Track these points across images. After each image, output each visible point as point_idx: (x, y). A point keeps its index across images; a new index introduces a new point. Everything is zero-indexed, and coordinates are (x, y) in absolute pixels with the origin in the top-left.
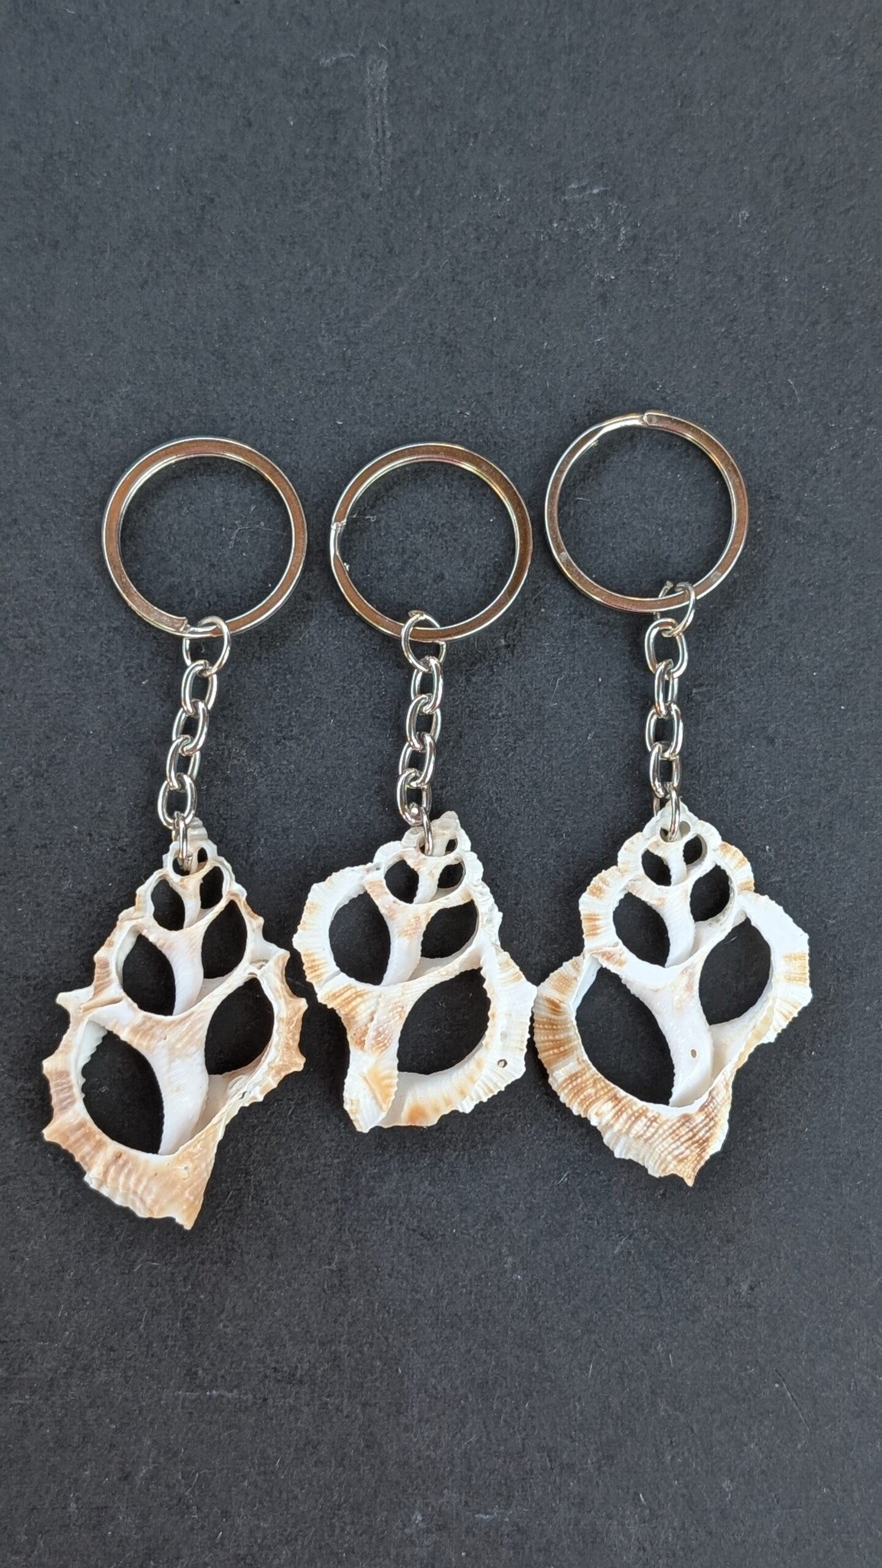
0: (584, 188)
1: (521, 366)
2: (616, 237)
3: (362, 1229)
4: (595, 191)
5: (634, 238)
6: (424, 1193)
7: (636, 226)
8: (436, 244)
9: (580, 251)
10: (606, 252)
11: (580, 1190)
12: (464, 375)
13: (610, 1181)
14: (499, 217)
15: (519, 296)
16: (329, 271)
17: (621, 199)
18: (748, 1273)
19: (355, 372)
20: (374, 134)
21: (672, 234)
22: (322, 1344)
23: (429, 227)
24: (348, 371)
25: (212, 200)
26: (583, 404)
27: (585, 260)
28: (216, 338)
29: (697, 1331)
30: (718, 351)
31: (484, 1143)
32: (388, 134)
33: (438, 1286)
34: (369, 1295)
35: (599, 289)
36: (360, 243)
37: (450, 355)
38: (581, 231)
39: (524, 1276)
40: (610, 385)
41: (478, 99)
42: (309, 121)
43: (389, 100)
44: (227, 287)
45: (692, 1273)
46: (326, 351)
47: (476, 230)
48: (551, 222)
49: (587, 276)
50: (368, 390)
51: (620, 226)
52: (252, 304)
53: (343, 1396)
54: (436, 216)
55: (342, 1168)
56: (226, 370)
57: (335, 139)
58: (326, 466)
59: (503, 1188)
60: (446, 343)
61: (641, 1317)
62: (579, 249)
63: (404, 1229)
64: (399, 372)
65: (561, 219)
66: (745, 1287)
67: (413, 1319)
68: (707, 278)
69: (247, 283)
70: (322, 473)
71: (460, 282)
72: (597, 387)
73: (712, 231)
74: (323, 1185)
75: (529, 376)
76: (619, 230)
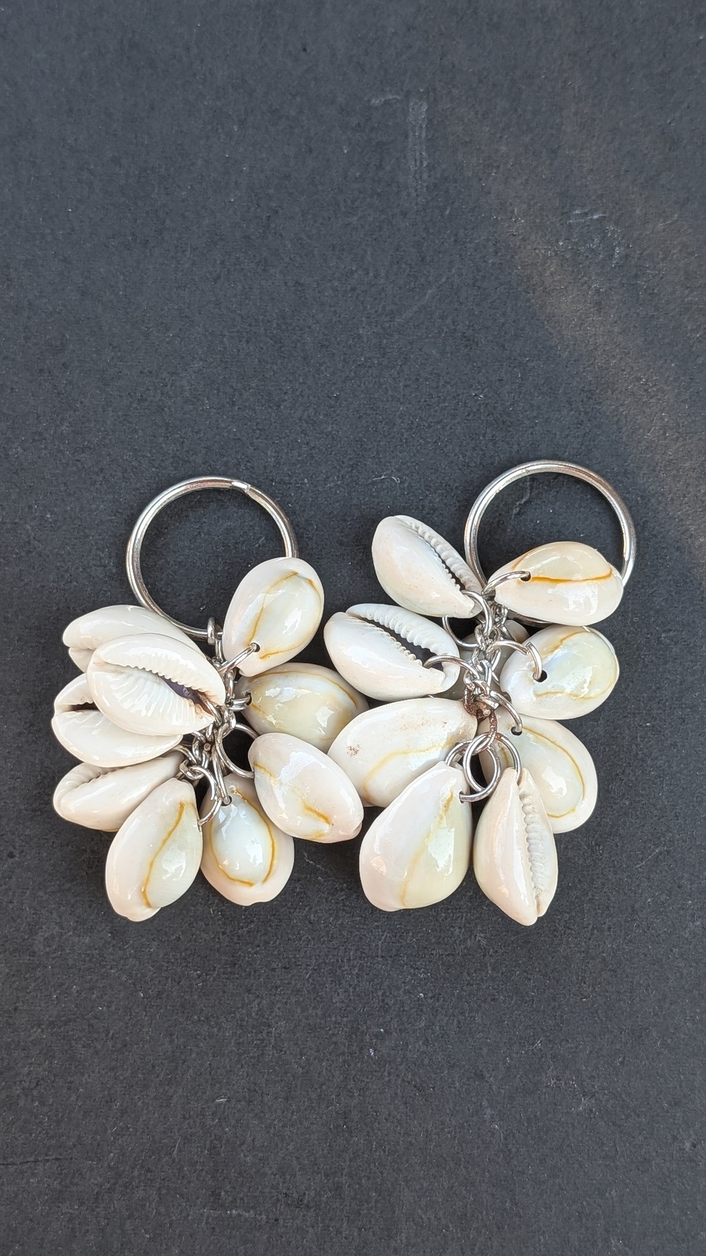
0: (586, 214)
1: (528, 359)
2: (612, 255)
3: (364, 1079)
4: (595, 217)
5: (627, 256)
6: (418, 1050)
7: (628, 247)
8: (460, 255)
9: (581, 266)
10: (602, 267)
11: (551, 1054)
12: (480, 365)
13: (576, 1048)
14: (514, 235)
15: (528, 300)
16: (371, 274)
17: (616, 224)
18: (691, 1132)
19: (388, 358)
20: (413, 163)
21: (659, 254)
22: (327, 1175)
23: (455, 241)
24: (383, 357)
25: (277, 212)
26: (579, 392)
27: (585, 273)
28: (275, 326)
29: (646, 1179)
30: (693, 352)
31: (471, 1010)
32: (425, 164)
33: (427, 1131)
34: (368, 1135)
35: (596, 297)
36: (398, 253)
37: (469, 348)
38: (582, 249)
39: (500, 1126)
40: (602, 378)
41: (501, 137)
42: (360, 150)
43: (427, 136)
44: (286, 283)
45: (643, 1129)
46: (365, 339)
47: (494, 245)
48: (557, 241)
49: (585, 287)
50: (399, 374)
51: (615, 246)
52: (306, 299)
53: (342, 1220)
54: (461, 232)
55: (349, 1026)
56: (282, 352)
57: (381, 165)
58: (360, 435)
59: (485, 1050)
60: (465, 337)
61: (600, 1165)
62: (580, 264)
63: (399, 1081)
64: (426, 359)
65: (565, 239)
66: (688, 1145)
67: (405, 1158)
68: (687, 292)
69: (302, 281)
70: (357, 441)
71: (479, 288)
72: (590, 378)
73: (692, 254)
74: (334, 1039)
75: (534, 367)
76: (614, 250)
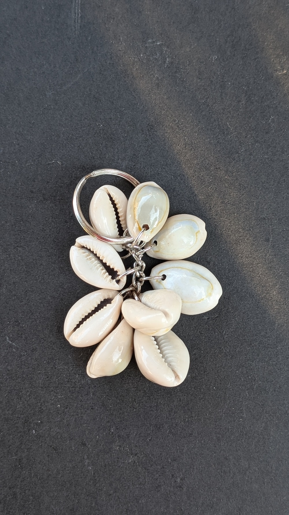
0: (154, 42)
1: (124, 109)
2: (165, 62)
3: (30, 444)
4: (158, 44)
5: (172, 63)
6: (56, 431)
7: (173, 58)
8: (95, 59)
9: (150, 66)
10: (160, 67)
11: (118, 435)
12: (101, 110)
13: (130, 432)
14: (120, 51)
15: (125, 82)
16: (52, 66)
17: (168, 47)
18: (181, 473)
19: (59, 106)
20: (75, 15)
21: (187, 62)
22: (10, 488)
23: (92, 52)
24: (56, 105)
25: (9, 36)
26: (147, 125)
27: (152, 69)
28: (6, 88)
29: (159, 495)
30: (201, 109)
31: (82, 413)
32: (80, 15)
33: (58, 469)
34: (30, 470)
35: (157, 81)
36: (65, 56)
37: (96, 102)
38: (151, 59)
39: (92, 468)
40: (158, 119)
41: (116, 4)
42: (50, 8)
43: (81, 2)
44: (12, 69)
45: (159, 472)
46: (48, 96)
47: (111, 55)
48: (140, 54)
49: (152, 76)
50: (63, 113)
51: (167, 58)
52: (21, 76)
53: (16, 509)
54: (95, 49)
55: (24, 419)
56: (8, 101)
57: (59, 15)
58: (44, 141)
59: (87, 432)
60: (95, 97)
61: (137, 488)
62: (150, 65)
63: (46, 445)
64: (76, 107)
65: (144, 53)
66: (179, 480)
67: (47, 482)
68: (199, 80)
69: (20, 68)
70: (42, 144)
71: (103, 74)
72: (152, 119)
73: (203, 62)
74: (16, 425)
75: (126, 113)
